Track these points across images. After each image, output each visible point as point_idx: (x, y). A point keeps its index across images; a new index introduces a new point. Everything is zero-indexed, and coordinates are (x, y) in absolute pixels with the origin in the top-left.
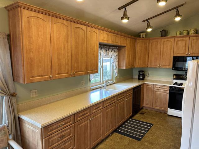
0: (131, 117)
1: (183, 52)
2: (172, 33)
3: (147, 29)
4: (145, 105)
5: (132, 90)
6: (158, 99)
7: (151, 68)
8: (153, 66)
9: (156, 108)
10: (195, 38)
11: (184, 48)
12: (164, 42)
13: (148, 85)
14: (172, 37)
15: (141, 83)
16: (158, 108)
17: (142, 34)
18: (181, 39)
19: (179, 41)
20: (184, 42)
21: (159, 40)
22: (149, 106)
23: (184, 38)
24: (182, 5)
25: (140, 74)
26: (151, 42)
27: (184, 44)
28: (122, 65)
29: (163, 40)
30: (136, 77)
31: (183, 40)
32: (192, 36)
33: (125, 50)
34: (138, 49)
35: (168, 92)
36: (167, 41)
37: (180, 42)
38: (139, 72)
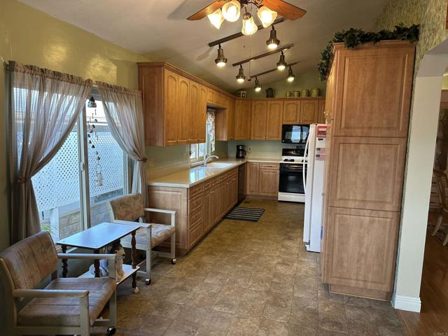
0: (236, 205)
1: (294, 118)
2: (280, 94)
3: (255, 88)
4: (248, 193)
5: (237, 169)
6: (266, 182)
7: (254, 140)
8: (257, 138)
9: (263, 194)
10: (307, 101)
11: (295, 114)
12: (271, 105)
13: (252, 163)
14: (280, 99)
15: (240, 162)
16: (266, 194)
17: (242, 92)
18: (292, 102)
19: (288, 104)
20: (295, 106)
21: (265, 103)
22: (254, 193)
23: (295, 102)
24: (296, 63)
25: (238, 150)
26: (254, 104)
27: (295, 110)
28: (221, 135)
29: (269, 103)
30: (233, 154)
31: (293, 103)
32: (304, 99)
33: (224, 115)
34: (238, 114)
35: (278, 172)
36: (275, 104)
37: (289, 106)
38: (238, 147)
